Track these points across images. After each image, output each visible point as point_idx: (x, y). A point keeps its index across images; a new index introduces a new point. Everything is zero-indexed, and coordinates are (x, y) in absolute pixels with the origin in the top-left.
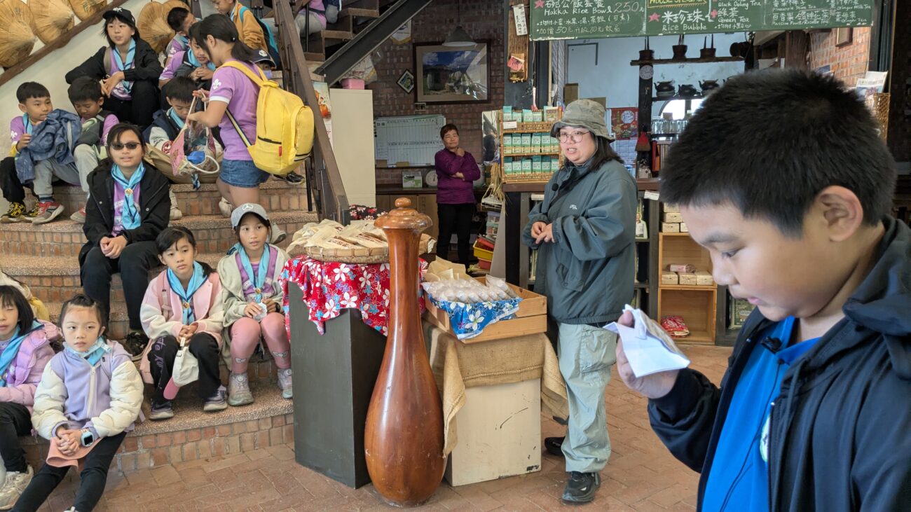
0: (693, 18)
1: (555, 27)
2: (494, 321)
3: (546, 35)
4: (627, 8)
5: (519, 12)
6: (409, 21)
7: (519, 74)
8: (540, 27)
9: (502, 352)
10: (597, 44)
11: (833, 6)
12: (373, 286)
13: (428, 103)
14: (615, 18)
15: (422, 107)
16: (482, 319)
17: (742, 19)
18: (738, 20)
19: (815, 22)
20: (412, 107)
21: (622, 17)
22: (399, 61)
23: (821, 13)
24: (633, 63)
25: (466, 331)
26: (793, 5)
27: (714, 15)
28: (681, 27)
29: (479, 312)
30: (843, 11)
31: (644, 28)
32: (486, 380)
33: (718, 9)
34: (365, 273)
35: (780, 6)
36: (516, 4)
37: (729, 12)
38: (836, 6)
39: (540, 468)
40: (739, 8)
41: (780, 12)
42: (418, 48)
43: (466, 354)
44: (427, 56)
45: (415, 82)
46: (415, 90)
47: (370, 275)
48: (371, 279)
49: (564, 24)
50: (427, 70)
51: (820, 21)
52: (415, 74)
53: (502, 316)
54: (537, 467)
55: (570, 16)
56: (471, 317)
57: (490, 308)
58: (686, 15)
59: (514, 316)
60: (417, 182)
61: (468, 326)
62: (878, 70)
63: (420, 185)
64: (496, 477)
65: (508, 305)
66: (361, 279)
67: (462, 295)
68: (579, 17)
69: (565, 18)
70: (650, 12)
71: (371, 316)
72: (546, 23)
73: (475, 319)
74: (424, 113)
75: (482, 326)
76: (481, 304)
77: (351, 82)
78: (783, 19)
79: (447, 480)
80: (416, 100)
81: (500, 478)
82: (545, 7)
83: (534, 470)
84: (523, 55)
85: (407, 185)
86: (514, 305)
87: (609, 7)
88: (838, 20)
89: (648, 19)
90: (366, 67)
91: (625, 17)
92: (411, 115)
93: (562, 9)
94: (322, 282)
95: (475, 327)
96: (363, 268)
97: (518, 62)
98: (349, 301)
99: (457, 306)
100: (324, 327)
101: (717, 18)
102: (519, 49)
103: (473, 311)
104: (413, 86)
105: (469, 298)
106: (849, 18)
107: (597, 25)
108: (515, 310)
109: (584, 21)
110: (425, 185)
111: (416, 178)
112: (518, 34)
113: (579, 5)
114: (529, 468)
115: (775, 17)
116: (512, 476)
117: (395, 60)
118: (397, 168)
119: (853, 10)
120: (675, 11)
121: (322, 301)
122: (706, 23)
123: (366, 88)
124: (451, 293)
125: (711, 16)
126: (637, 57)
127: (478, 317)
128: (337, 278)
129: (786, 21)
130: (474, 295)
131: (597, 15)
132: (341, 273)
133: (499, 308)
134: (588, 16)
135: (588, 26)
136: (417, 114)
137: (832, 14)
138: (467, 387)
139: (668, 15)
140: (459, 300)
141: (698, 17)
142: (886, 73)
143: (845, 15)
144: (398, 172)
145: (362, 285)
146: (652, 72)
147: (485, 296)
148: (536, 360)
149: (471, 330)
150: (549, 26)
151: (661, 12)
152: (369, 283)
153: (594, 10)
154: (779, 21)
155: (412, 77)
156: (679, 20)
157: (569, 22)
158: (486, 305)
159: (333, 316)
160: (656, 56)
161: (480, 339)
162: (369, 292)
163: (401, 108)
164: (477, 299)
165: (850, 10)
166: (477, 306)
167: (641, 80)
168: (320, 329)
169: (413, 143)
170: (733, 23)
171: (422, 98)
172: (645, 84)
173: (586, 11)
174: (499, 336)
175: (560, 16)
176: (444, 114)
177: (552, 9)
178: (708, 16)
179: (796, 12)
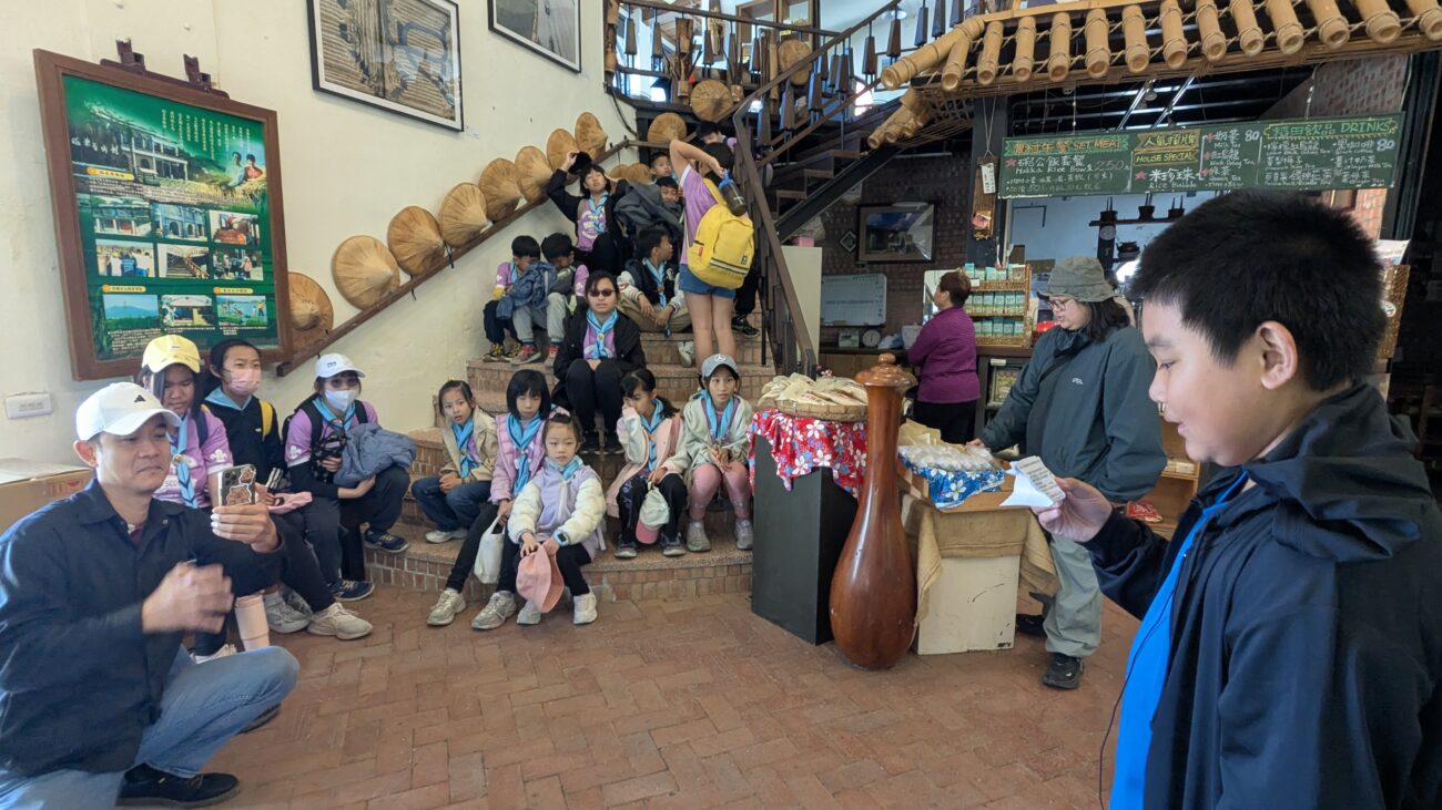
0: (1183, 176)
1: (1027, 185)
2: (976, 492)
3: (1017, 193)
4: (1110, 166)
5: (987, 172)
6: (860, 184)
7: (984, 231)
8: (1009, 186)
9: (981, 525)
10: (1045, 207)
11: (1339, 165)
12: (846, 445)
13: (869, 263)
14: (1096, 176)
15: (863, 266)
16: (964, 489)
17: (1234, 178)
18: (1230, 179)
19: (1312, 183)
20: (853, 266)
21: (1104, 176)
22: (842, 221)
23: (1321, 173)
24: (1093, 224)
25: (946, 500)
26: (1288, 164)
27: (1205, 172)
28: (1169, 185)
29: (961, 482)
30: (1351, 171)
31: (1129, 186)
32: (962, 552)
33: (1209, 167)
34: (839, 431)
35: (1274, 165)
36: (985, 164)
37: (1220, 170)
38: (1344, 165)
39: (1012, 646)
40: (1231, 167)
41: (1273, 171)
42: (863, 210)
43: (943, 523)
44: (872, 217)
45: (857, 241)
46: (857, 249)
47: (843, 434)
48: (844, 438)
49: (1037, 183)
50: (870, 230)
51: (1319, 182)
52: (857, 233)
53: (986, 488)
54: (1009, 644)
55: (1044, 174)
56: (953, 487)
57: (974, 478)
58: (1175, 174)
59: (998, 488)
60: (854, 341)
61: (948, 495)
62: (1393, 238)
63: (857, 345)
64: (965, 649)
65: (993, 476)
66: (834, 437)
67: (945, 462)
68: (1054, 175)
69: (1038, 176)
70: (1136, 170)
71: (842, 476)
72: (1017, 181)
73: (956, 489)
74: (864, 272)
75: (963, 496)
76: (963, 473)
77: (801, 240)
78: (1276, 178)
79: (913, 649)
80: (857, 259)
81: (968, 651)
82: (1017, 166)
83: (1006, 647)
84: (989, 212)
85: (843, 344)
86: (999, 477)
87: (1089, 166)
88: (1345, 180)
89: (1134, 177)
90: (816, 225)
91: (1108, 175)
92: (852, 273)
93: (1035, 168)
94: (793, 437)
95: (956, 497)
96: (837, 426)
97: (984, 219)
98: (823, 459)
99: (938, 473)
100: (792, 484)
101: (1208, 177)
102: (985, 207)
103: (955, 480)
104: (854, 246)
105: (951, 467)
106: (1361, 179)
107: (1074, 183)
108: (999, 483)
109: (1060, 179)
110: (862, 345)
111: (853, 337)
112: (985, 192)
113: (1055, 163)
114: (1001, 645)
115: (1268, 177)
116: (981, 651)
117: (839, 220)
118: (834, 327)
119: (1367, 169)
120: (1164, 169)
121: (792, 456)
122: (1196, 181)
123: (816, 245)
124: (931, 460)
125: (1202, 174)
126: (1098, 218)
127: (961, 486)
128: (809, 435)
129: (1279, 181)
130: (956, 464)
131: (1075, 173)
132: (815, 429)
133: (983, 479)
134: (1065, 175)
135: (1064, 184)
136: (857, 273)
137: (1337, 173)
138: (943, 557)
139: (1156, 174)
140: (939, 467)
141: (1187, 175)
142: (1406, 242)
143: (1356, 176)
144: (836, 330)
145: (835, 444)
146: (1115, 232)
147: (968, 465)
148: (1020, 536)
149: (951, 499)
150: (1020, 184)
151: (1149, 170)
152: (841, 442)
153: (1073, 169)
154: (1272, 180)
155: (854, 236)
156: (1168, 179)
157: (1042, 180)
158: (969, 474)
159: (803, 473)
160: (1120, 217)
161: (959, 510)
162: (841, 451)
163: (841, 267)
164: (959, 467)
165: (1363, 170)
166: (959, 474)
167: (1100, 240)
168: (787, 485)
169: (852, 302)
170: (1224, 182)
171: (864, 257)
172: (1105, 246)
173: (1062, 170)
174: (982, 509)
175: (1032, 175)
176: (884, 273)
177: (1024, 168)
178: (1199, 174)
179: (1290, 172)
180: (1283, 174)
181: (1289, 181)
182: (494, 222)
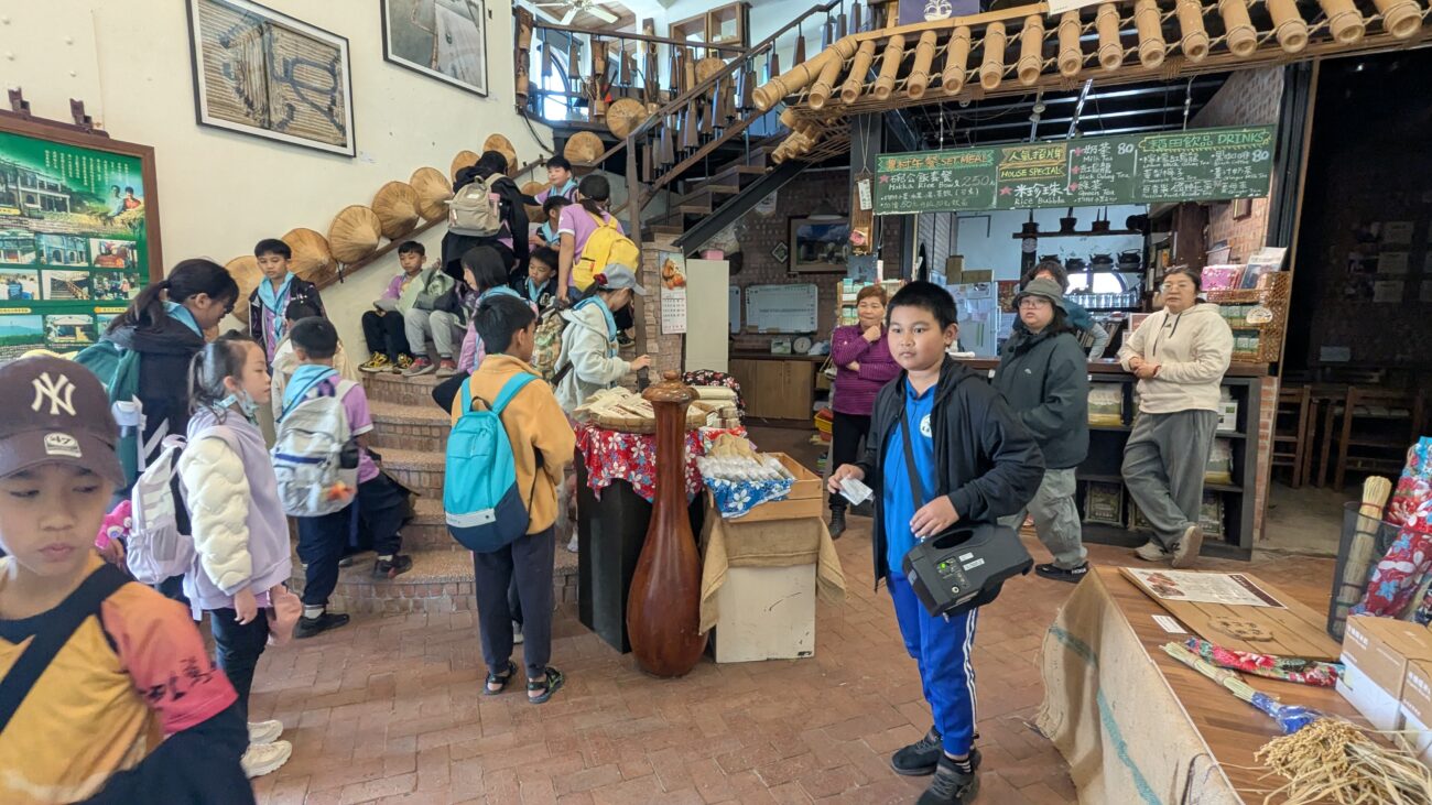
0: (1049, 191)
1: (900, 201)
2: (762, 502)
3: (890, 210)
4: (976, 182)
5: (864, 188)
6: (774, 194)
7: (863, 247)
8: (884, 202)
9: (774, 536)
10: (989, 216)
11: (1218, 176)
12: (648, 456)
13: (801, 273)
14: (963, 192)
15: (795, 276)
16: (748, 499)
17: (1106, 192)
18: (1101, 193)
19: (1195, 194)
20: (785, 276)
21: (970, 191)
22: (774, 232)
23: (1202, 184)
24: (1016, 236)
25: (729, 510)
26: (1168, 176)
27: (1074, 187)
28: (1035, 201)
29: (745, 492)
30: (1230, 182)
31: (994, 202)
32: (755, 561)
33: (1078, 181)
34: (638, 443)
35: (1152, 177)
36: (861, 180)
37: (1091, 184)
38: (1222, 176)
39: (812, 655)
40: (1102, 181)
41: (1152, 184)
42: (794, 222)
43: (732, 533)
44: (802, 229)
45: (788, 252)
46: (788, 260)
47: (644, 446)
48: (644, 450)
49: (909, 199)
50: (801, 241)
51: (1201, 193)
52: (789, 245)
53: (771, 497)
54: (810, 653)
55: (915, 191)
56: (736, 496)
57: (758, 488)
58: (1041, 188)
59: (784, 498)
60: (786, 348)
61: (731, 505)
62: (1277, 246)
63: (789, 351)
64: (764, 658)
65: (778, 485)
66: (633, 449)
67: (732, 472)
68: (925, 191)
69: (911, 192)
70: (1001, 186)
71: (644, 487)
72: (890, 197)
73: (739, 500)
74: (796, 282)
75: (748, 506)
76: (747, 483)
77: (709, 254)
78: (1155, 191)
79: (710, 651)
80: (789, 269)
81: (768, 660)
82: (890, 182)
83: (806, 656)
84: (867, 229)
85: (776, 350)
86: (785, 486)
87: (957, 181)
88: (1224, 191)
89: (999, 193)
90: (728, 238)
91: (974, 191)
92: (784, 283)
93: (907, 184)
94: (600, 449)
95: (740, 506)
96: (636, 438)
97: (861, 235)
98: (617, 472)
99: (722, 484)
100: (601, 495)
101: (1077, 191)
102: (862, 223)
103: (738, 490)
104: (785, 257)
105: (737, 476)
106: (1239, 189)
107: (943, 199)
108: (786, 492)
109: (930, 195)
110: (793, 352)
111: (784, 344)
112: (862, 208)
113: (925, 179)
114: (801, 654)
115: (1146, 189)
116: (777, 659)
117: (770, 232)
118: (768, 334)
119: (1244, 179)
120: (1029, 184)
122: (1064, 196)
123: (725, 258)
124: (719, 470)
125: (1070, 189)
126: (1020, 231)
127: (745, 496)
128: (610, 447)
129: (1159, 193)
130: (741, 473)
131: (943, 189)
132: (614, 441)
133: (767, 489)
134: (934, 191)
135: (934, 200)
136: (790, 283)
137: (1217, 184)
138: (731, 566)
139: (1021, 189)
140: (726, 477)
141: (1055, 190)
142: (1284, 249)
143: (1234, 186)
144: (767, 338)
145: (635, 456)
146: (1035, 245)
147: (754, 473)
148: (810, 544)
149: (736, 509)
150: (893, 201)
151: (1013, 185)
152: (642, 454)
153: (941, 185)
154: (1151, 192)
155: (786, 247)
156: (1034, 194)
157: (913, 196)
158: (753, 484)
159: (606, 484)
160: (1041, 229)
161: (746, 520)
162: (642, 462)
163: (774, 277)
164: (745, 477)
165: (1239, 180)
166: (743, 484)
167: (1023, 253)
168: (598, 496)
169: (784, 311)
170: (1095, 197)
171: (795, 268)
172: (1028, 257)
173: (932, 185)
174: (768, 518)
175: (905, 191)
176: (815, 283)
177: (897, 184)
178: (1066, 189)
179: (1171, 184)
180: (1163, 186)
181: (1170, 193)
182: (392, 240)
